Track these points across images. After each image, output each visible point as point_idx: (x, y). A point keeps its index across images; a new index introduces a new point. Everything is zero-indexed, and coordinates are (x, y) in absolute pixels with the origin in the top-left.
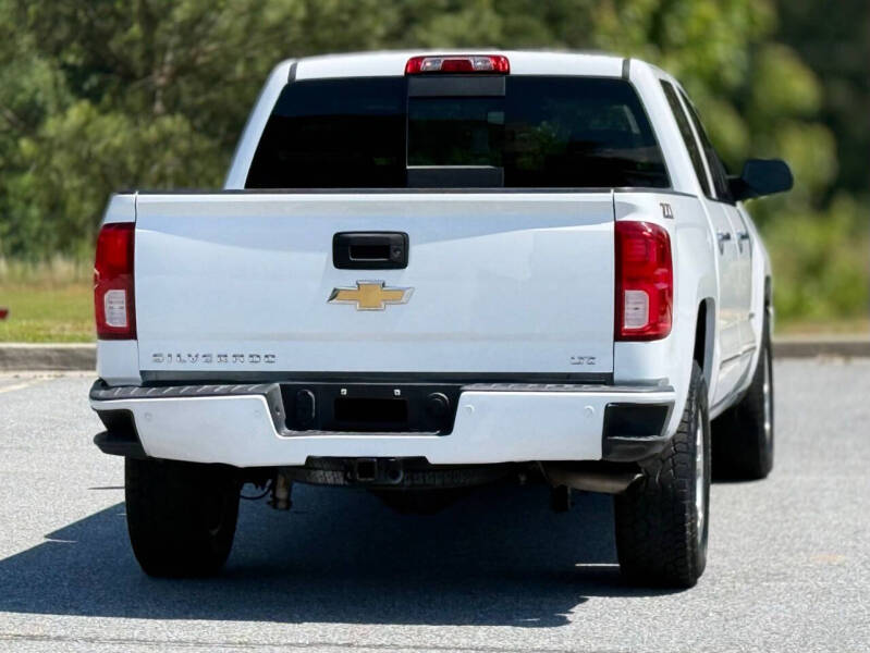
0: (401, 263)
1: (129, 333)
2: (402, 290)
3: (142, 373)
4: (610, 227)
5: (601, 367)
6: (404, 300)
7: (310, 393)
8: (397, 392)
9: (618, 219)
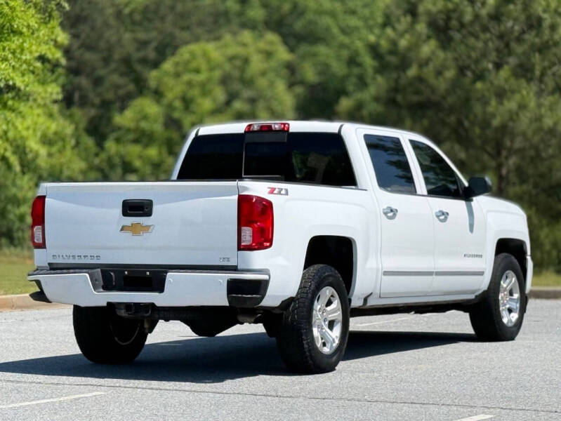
0: (149, 214)
1: (42, 246)
2: (150, 226)
3: (49, 264)
4: (236, 197)
5: (232, 263)
6: (150, 230)
7: (112, 274)
8: (148, 273)
9: (241, 194)
